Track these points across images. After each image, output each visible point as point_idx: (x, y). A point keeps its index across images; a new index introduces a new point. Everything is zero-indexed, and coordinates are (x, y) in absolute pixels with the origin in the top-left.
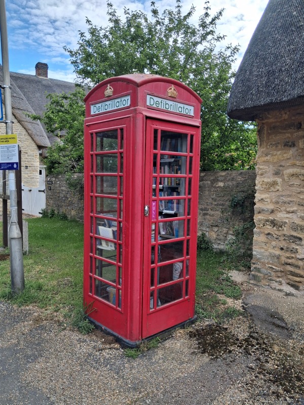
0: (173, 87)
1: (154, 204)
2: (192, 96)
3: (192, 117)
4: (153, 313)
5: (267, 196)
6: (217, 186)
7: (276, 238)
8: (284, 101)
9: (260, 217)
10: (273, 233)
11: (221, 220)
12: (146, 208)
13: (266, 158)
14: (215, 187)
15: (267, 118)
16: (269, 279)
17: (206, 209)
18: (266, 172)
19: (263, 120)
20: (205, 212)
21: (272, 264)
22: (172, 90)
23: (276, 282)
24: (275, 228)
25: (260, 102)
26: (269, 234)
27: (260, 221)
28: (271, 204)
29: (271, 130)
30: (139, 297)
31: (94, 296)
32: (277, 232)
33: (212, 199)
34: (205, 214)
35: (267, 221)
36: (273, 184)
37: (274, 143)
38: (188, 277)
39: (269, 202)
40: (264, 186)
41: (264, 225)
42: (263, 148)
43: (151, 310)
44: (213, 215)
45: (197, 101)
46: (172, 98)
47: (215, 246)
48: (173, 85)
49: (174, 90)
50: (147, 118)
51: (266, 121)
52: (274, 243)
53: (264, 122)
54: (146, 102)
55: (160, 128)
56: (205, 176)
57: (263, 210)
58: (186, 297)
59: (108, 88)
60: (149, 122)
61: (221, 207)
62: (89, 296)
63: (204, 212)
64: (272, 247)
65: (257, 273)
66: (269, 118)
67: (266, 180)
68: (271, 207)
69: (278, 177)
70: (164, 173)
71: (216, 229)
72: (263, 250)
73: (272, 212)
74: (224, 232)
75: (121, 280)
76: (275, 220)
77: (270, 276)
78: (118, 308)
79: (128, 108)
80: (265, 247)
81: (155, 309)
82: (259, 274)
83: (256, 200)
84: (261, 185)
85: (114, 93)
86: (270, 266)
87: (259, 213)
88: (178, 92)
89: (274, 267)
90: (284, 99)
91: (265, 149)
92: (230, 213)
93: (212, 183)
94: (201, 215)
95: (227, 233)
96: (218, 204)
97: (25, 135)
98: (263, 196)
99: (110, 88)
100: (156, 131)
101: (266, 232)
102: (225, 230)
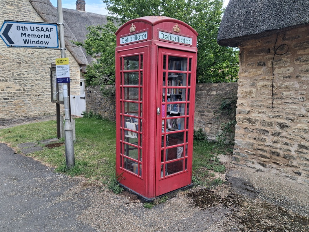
0: (177, 25)
1: (163, 106)
2: (190, 31)
3: (191, 46)
4: (163, 179)
5: (245, 101)
6: (211, 94)
7: (251, 131)
8: (256, 34)
9: (240, 116)
10: (249, 128)
11: (214, 119)
12: (158, 109)
13: (245, 74)
14: (210, 95)
15: (246, 45)
16: (245, 160)
17: (203, 111)
18: (244, 84)
19: (243, 46)
20: (203, 113)
21: (248, 150)
22: (176, 27)
23: (251, 162)
24: (250, 124)
25: (239, 34)
26: (246, 128)
27: (240, 119)
28: (248, 107)
29: (249, 53)
30: (153, 169)
31: (123, 169)
32: (252, 127)
33: (208, 104)
34: (202, 115)
35: (245, 119)
36: (250, 93)
37: (250, 63)
38: (187, 156)
39: (247, 105)
40: (243, 94)
41: (243, 122)
42: (243, 66)
43: (161, 178)
44: (208, 116)
45: (194, 34)
46: (177, 33)
47: (209, 138)
48: (177, 24)
49: (178, 27)
50: (159, 47)
51: (245, 47)
52: (249, 135)
53: (244, 48)
54: (158, 36)
55: (168, 54)
56: (202, 86)
57: (242, 111)
58: (186, 170)
59: (132, 26)
60: (160, 49)
61: (214, 109)
62: (120, 169)
63: (201, 113)
64: (248, 137)
65: (237, 156)
66: (248, 45)
67: (245, 90)
68: (248, 109)
69: (254, 88)
70: (171, 85)
71: (209, 126)
72: (242, 140)
73: (249, 112)
74: (216, 128)
75: (141, 158)
76: (250, 118)
77: (246, 158)
78: (140, 176)
79: (146, 40)
80: (243, 138)
81: (164, 177)
82: (239, 157)
83: (237, 104)
84: (241, 93)
85: (136, 29)
86: (247, 151)
87: (240, 113)
88: (181, 28)
89: (249, 152)
90: (256, 32)
91: (244, 67)
92: (220, 114)
93: (208, 92)
94: (200, 115)
95: (218, 128)
96: (212, 107)
97: (69, 56)
98: (242, 101)
99: (134, 26)
100: (165, 56)
101: (244, 127)
102: (216, 126)
